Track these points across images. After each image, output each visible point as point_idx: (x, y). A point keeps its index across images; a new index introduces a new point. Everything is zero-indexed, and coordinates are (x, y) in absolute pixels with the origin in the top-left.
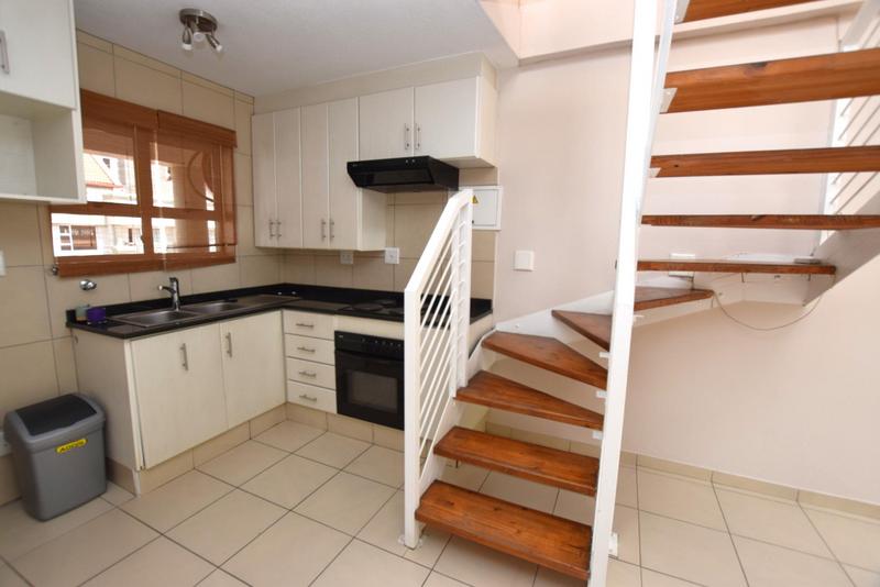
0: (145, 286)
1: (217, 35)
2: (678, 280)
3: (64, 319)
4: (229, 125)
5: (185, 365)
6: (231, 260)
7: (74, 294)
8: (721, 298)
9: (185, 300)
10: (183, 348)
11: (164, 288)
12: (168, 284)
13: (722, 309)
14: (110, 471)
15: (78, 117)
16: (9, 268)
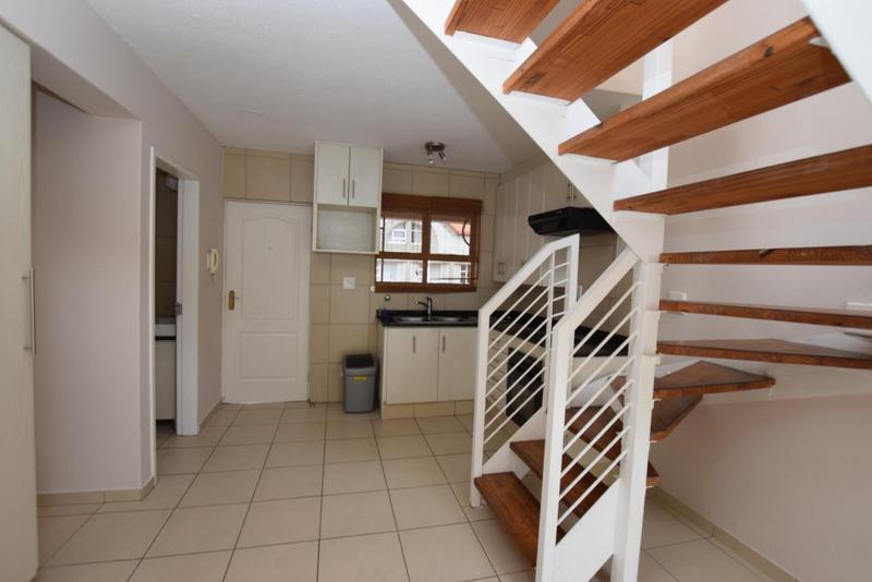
0: (412, 302)
1: (445, 152)
3: (375, 315)
4: (478, 198)
5: (414, 350)
6: (474, 289)
7: (381, 302)
9: (434, 313)
10: (414, 339)
11: (421, 303)
12: (425, 301)
14: (376, 403)
15: (379, 212)
16: (356, 285)
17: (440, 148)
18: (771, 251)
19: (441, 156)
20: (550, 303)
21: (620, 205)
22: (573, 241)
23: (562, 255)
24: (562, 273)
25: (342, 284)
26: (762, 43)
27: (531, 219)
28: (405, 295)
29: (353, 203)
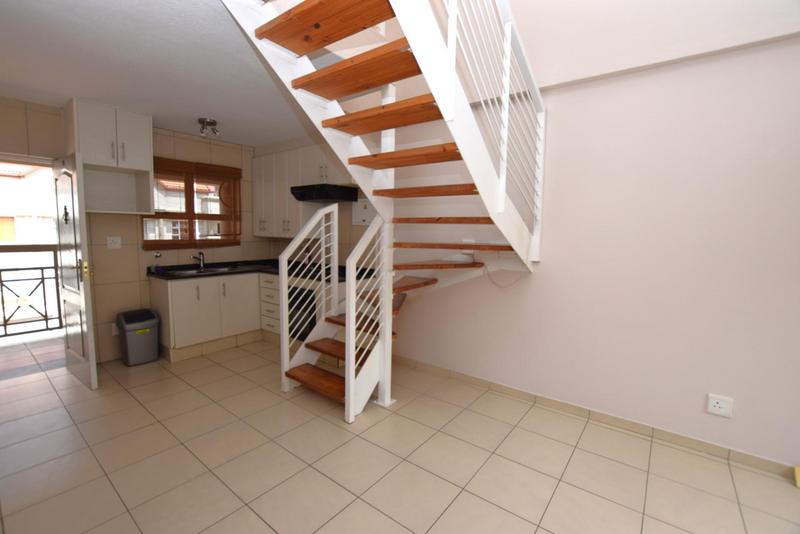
0: (186, 257)
1: (217, 127)
2: (465, 256)
3: (146, 272)
4: (238, 166)
5: (198, 298)
6: (238, 243)
7: (151, 259)
8: (488, 267)
9: (206, 266)
10: (198, 288)
11: (194, 257)
12: (197, 256)
13: (489, 274)
14: (161, 351)
15: (152, 174)
16: (123, 245)
17: (213, 123)
18: (440, 218)
19: (214, 131)
20: (323, 249)
21: (377, 193)
22: (334, 208)
23: (328, 217)
24: (328, 230)
25: (106, 245)
26: (443, 146)
27: (292, 189)
28: (176, 251)
29: (123, 165)
